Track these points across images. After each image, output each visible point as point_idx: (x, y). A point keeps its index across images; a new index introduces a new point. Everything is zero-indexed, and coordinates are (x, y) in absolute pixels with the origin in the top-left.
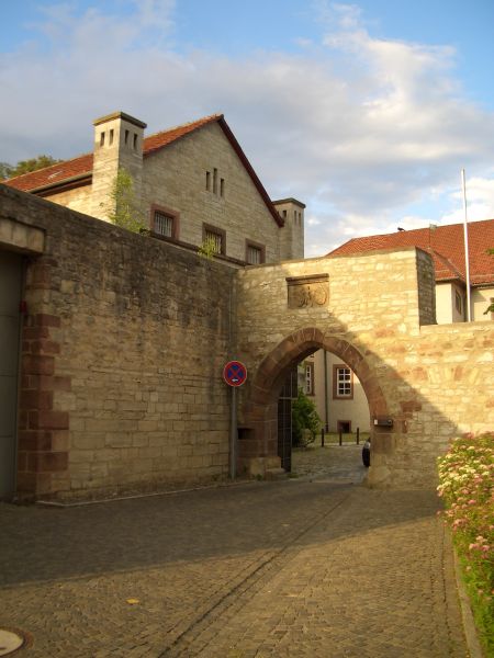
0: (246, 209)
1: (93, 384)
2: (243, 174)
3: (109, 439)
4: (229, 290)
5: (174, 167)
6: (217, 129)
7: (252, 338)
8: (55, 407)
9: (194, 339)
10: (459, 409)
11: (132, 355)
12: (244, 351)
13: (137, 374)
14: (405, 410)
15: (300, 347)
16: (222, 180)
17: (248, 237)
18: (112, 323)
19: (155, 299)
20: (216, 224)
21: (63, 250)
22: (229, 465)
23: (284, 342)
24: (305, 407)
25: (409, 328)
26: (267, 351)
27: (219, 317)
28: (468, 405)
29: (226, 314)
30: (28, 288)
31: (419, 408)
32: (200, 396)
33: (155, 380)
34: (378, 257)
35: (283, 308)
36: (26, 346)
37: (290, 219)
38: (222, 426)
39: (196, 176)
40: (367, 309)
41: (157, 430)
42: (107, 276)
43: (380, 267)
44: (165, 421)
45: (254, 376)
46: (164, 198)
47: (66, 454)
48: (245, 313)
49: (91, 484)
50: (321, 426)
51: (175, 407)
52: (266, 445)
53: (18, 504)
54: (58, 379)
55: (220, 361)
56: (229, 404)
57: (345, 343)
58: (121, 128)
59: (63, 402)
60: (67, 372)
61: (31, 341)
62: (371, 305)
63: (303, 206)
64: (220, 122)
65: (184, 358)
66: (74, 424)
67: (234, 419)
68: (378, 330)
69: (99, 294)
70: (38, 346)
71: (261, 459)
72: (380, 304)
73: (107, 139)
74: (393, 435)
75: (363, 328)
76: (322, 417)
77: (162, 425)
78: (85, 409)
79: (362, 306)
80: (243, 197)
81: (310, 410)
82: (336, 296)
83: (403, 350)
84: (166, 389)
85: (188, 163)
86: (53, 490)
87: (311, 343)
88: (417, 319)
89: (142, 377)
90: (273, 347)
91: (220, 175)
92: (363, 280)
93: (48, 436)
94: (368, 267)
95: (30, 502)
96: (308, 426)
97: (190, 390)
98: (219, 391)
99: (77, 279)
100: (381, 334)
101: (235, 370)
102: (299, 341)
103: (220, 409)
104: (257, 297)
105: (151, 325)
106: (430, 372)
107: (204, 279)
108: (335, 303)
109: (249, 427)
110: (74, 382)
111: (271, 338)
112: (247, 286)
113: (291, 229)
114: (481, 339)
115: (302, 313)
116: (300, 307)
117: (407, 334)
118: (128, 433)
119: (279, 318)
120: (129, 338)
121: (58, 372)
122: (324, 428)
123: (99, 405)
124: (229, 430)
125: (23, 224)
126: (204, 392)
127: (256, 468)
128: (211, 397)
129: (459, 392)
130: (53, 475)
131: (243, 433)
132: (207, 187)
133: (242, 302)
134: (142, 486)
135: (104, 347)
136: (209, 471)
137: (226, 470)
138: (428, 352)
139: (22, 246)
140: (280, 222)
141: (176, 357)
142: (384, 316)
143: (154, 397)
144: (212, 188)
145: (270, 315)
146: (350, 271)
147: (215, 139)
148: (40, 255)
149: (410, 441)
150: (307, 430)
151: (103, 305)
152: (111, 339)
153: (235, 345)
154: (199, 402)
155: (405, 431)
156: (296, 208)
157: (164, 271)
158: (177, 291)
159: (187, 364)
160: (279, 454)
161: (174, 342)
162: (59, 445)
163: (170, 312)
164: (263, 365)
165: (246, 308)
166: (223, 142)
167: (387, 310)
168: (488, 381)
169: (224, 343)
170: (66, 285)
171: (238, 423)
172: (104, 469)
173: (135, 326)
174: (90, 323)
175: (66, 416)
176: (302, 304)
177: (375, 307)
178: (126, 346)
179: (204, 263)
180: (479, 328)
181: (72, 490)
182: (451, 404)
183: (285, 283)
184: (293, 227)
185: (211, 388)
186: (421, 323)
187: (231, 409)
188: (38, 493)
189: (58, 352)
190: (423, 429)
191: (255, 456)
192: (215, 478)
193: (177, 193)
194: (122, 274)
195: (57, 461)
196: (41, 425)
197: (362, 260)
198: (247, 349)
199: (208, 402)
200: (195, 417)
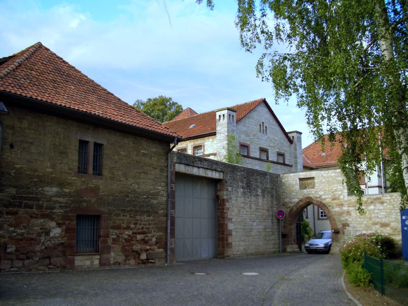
0: (276, 138)
1: (237, 220)
2: (274, 122)
3: (243, 238)
4: (277, 182)
5: (247, 125)
6: (263, 105)
7: (286, 200)
8: (229, 228)
9: (266, 202)
10: (363, 226)
11: (248, 210)
12: (283, 205)
13: (249, 216)
14: (343, 226)
15: (304, 204)
16: (266, 127)
17: (278, 150)
18: (242, 199)
19: (254, 189)
20: (264, 147)
21: (228, 178)
22: (279, 248)
23: (298, 202)
24: (305, 225)
25: (344, 197)
26: (292, 205)
27: (274, 193)
28: (366, 224)
29: (276, 192)
30: (218, 190)
31: (348, 226)
32: (269, 222)
33: (255, 218)
34: (333, 171)
35: (298, 189)
36: (219, 209)
37: (295, 140)
38: (276, 233)
39: (256, 127)
40: (329, 190)
41: (256, 235)
42: (240, 184)
43: (333, 174)
44: (258, 232)
45: (288, 215)
46: (244, 139)
47: (231, 243)
48: (283, 191)
49: (238, 253)
50: (312, 233)
51: (261, 227)
52: (293, 240)
53: (220, 258)
54: (229, 219)
55: (275, 209)
56: (279, 225)
57: (321, 202)
58: (228, 114)
59: (231, 226)
60: (231, 217)
61: (220, 207)
62: (330, 188)
63: (301, 133)
64: (264, 101)
65: (264, 209)
66: (234, 233)
67: (281, 230)
68: (333, 197)
69: (238, 190)
70: (223, 209)
71: (291, 246)
72: (334, 188)
73: (222, 118)
74: (340, 235)
75: (327, 197)
76: (313, 229)
77: (257, 233)
78: (236, 229)
79: (327, 189)
80: (274, 133)
81: (307, 226)
82: (317, 185)
83: (342, 205)
84: (258, 220)
85: (252, 122)
86: (229, 254)
87: (308, 202)
88: (347, 194)
89: (251, 217)
90: (294, 204)
91: (265, 125)
92: (327, 179)
93: (227, 237)
94: (329, 175)
95: (223, 258)
96: (307, 233)
97: (266, 221)
98: (275, 221)
99: (232, 186)
100: (334, 199)
101: (281, 213)
102: (304, 201)
103: (275, 227)
104: (287, 185)
105: (253, 199)
106: (352, 213)
107: (269, 180)
108: (317, 188)
109: (286, 233)
110: (233, 220)
111: (293, 200)
112: (283, 181)
113: (296, 145)
114: (370, 201)
115: (305, 191)
116: (304, 189)
117: (343, 199)
118: (248, 236)
119: (296, 193)
120: (247, 204)
121: (229, 217)
122: (314, 234)
123: (240, 227)
124: (279, 235)
125: (218, 171)
126: (270, 221)
127: (289, 249)
128: (272, 223)
129: (362, 220)
130: (229, 249)
131: (284, 236)
132: (260, 130)
133: (282, 186)
134: (252, 254)
135: (240, 208)
136: (273, 250)
137: (278, 250)
138: (351, 205)
139: (218, 178)
140: (291, 142)
141: (261, 209)
142: (335, 193)
143: (255, 224)
144: (262, 131)
145: (293, 192)
146: (322, 176)
147: (262, 109)
148: (222, 180)
149: (346, 237)
150: (306, 236)
151: (240, 193)
152: (242, 205)
153: (279, 203)
154: (269, 224)
155: (344, 234)
156: (298, 135)
157: (256, 179)
158: (260, 185)
159: (264, 211)
160: (297, 244)
161: (260, 204)
162: (230, 240)
163: (259, 193)
164: (291, 210)
165: (283, 189)
166: (266, 110)
167: (336, 190)
168: (372, 216)
169: (276, 202)
170: (230, 189)
171: (282, 232)
172: (241, 248)
173: (249, 200)
174: (236, 200)
175: (231, 231)
176: (305, 188)
177: (332, 189)
178: (246, 207)
179: (268, 174)
180: (369, 197)
181: (233, 255)
182: (360, 224)
183: (298, 180)
184: (297, 144)
185: (272, 220)
186: (348, 195)
187: (279, 227)
188: (225, 255)
189: (228, 210)
190: (350, 233)
191: (288, 244)
192: (275, 252)
193: (249, 136)
194: (244, 182)
195: (229, 245)
196: (225, 234)
197: (326, 172)
198: (284, 204)
199: (271, 224)
200: (268, 230)
